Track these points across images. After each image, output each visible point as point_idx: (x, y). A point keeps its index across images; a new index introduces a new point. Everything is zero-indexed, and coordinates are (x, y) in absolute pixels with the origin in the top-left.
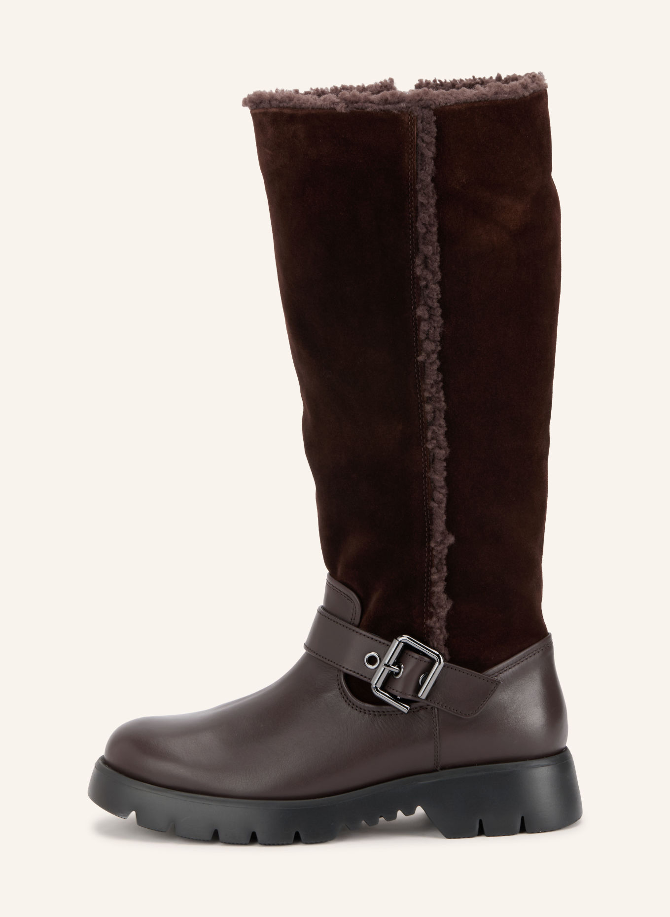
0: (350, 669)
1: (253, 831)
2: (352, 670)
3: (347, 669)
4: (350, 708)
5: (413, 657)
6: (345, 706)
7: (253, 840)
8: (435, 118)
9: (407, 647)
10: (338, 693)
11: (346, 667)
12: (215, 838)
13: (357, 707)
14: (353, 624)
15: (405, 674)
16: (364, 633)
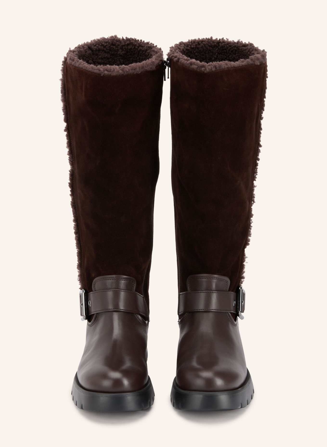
10: (230, 322)
13: (235, 325)
14: (227, 291)
16: (232, 293)
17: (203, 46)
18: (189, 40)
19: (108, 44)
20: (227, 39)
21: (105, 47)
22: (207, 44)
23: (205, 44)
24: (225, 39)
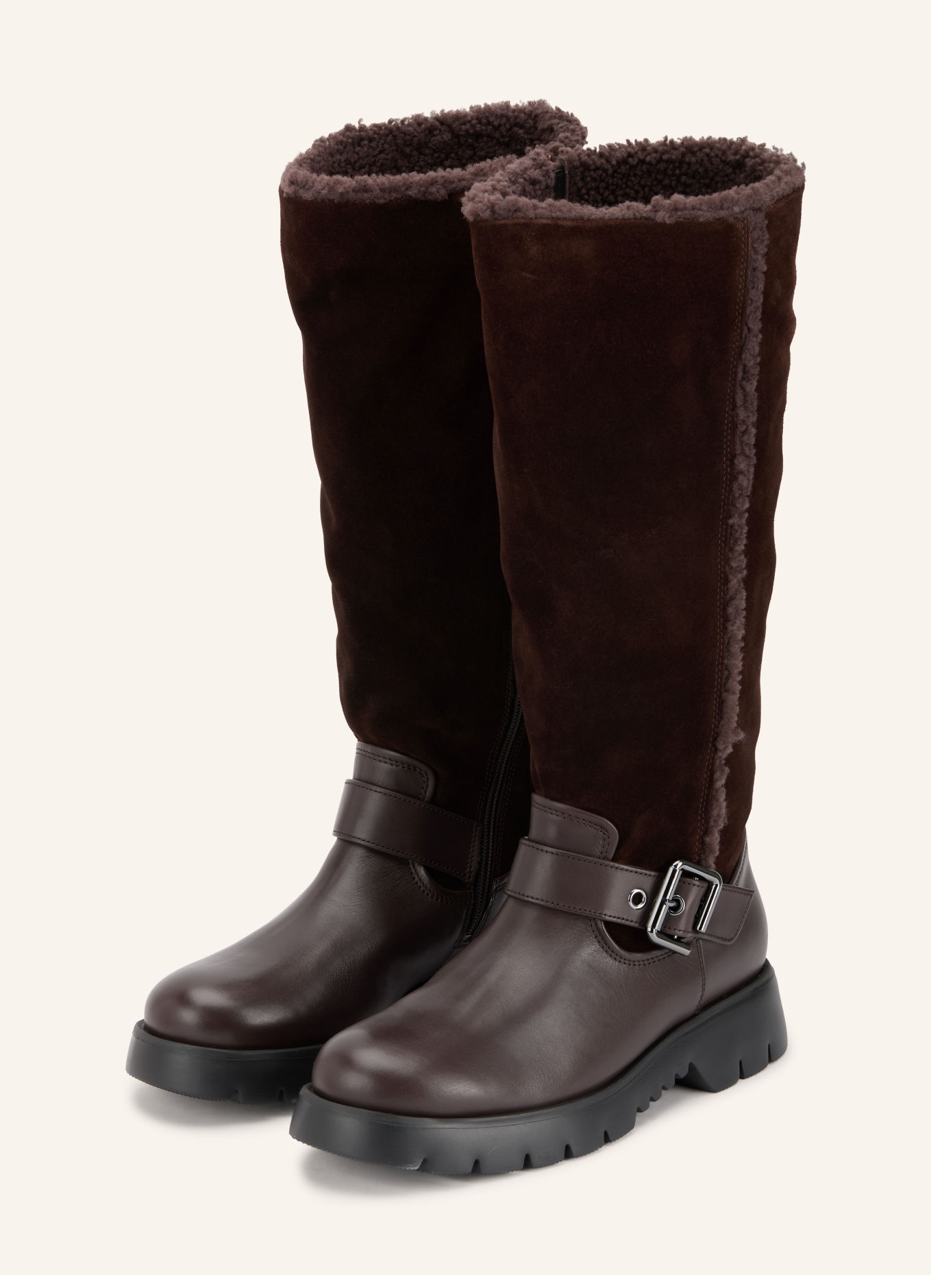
0: (613, 915)
1: (567, 1143)
2: (617, 916)
3: (610, 916)
4: (617, 963)
5: (694, 885)
6: (611, 962)
7: (568, 1154)
8: (766, 222)
9: (685, 874)
10: (598, 947)
11: (609, 914)
12: (528, 1164)
13: (625, 960)
14: (608, 860)
15: (688, 907)
16: (626, 867)
17: (702, 160)
18: (666, 138)
19: (504, 120)
20: (774, 148)
21: (497, 128)
22: (717, 156)
23: (712, 157)
24: (769, 146)
